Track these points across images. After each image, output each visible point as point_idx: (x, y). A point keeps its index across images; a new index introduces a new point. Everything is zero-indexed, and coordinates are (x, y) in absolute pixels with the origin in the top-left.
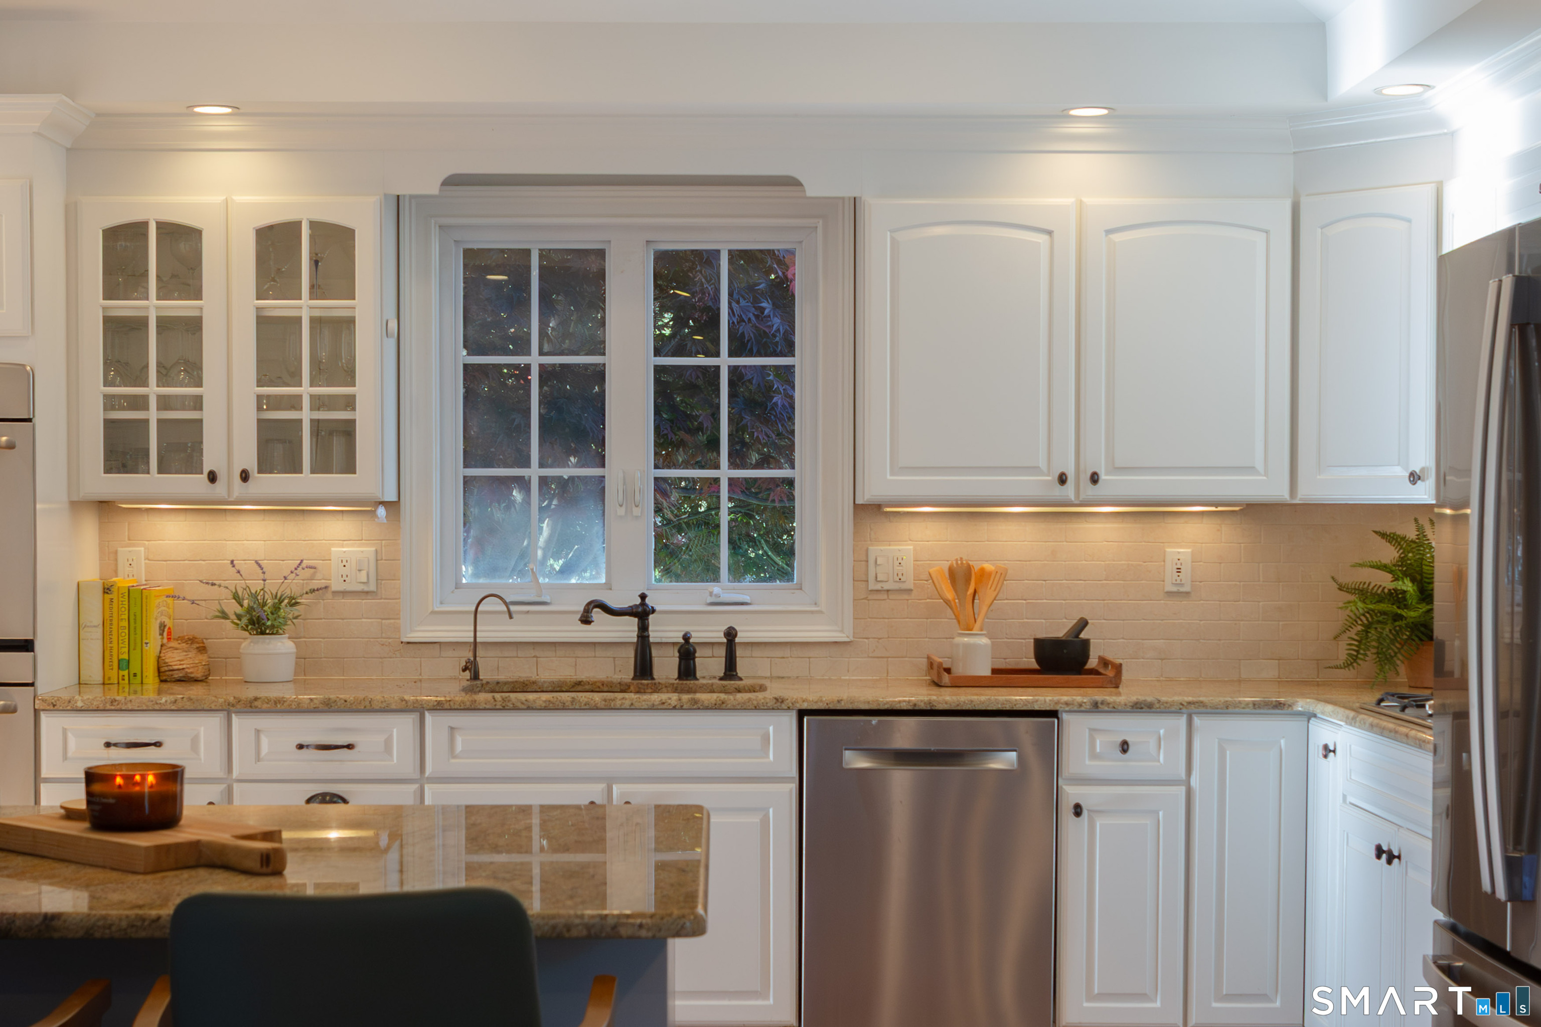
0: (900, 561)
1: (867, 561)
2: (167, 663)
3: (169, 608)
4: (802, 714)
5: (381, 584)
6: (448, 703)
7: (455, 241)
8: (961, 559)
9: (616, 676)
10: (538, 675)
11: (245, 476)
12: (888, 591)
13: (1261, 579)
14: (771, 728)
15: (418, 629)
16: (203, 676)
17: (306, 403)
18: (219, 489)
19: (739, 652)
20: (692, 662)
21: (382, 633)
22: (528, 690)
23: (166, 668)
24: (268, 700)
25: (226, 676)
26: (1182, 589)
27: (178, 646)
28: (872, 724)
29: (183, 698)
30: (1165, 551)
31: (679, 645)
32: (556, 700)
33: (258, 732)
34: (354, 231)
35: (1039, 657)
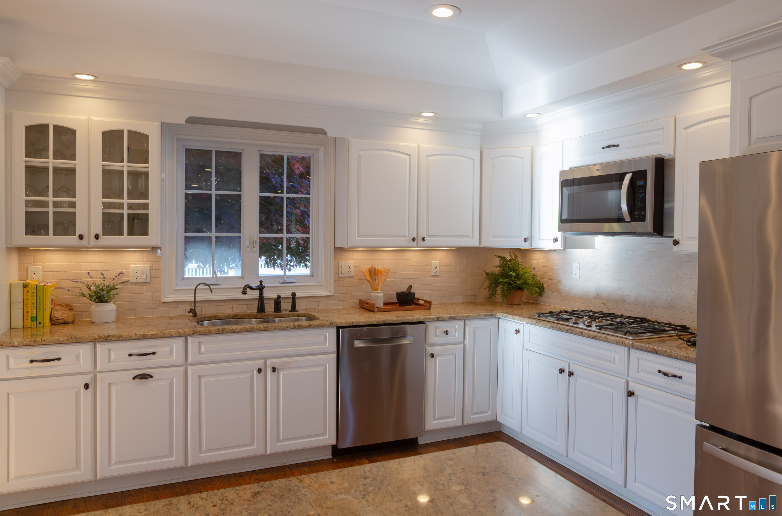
0: (349, 267)
1: (338, 267)
2: (55, 316)
3: (54, 292)
4: (338, 328)
5: (152, 279)
6: (199, 333)
7: (182, 145)
8: (373, 266)
9: (248, 311)
10: (217, 312)
11: (97, 237)
12: (345, 277)
13: (459, 271)
14: (327, 334)
15: (168, 296)
16: (72, 321)
17: (126, 206)
18: (84, 242)
19: (297, 301)
20: (280, 306)
21: (153, 299)
22: (216, 319)
23: (55, 319)
24: (115, 336)
25: (81, 319)
26: (436, 274)
27: (60, 308)
28: (364, 330)
29: (72, 338)
30: (431, 262)
31: (274, 300)
32: (244, 328)
33: (109, 350)
34: (148, 136)
35: (398, 299)
